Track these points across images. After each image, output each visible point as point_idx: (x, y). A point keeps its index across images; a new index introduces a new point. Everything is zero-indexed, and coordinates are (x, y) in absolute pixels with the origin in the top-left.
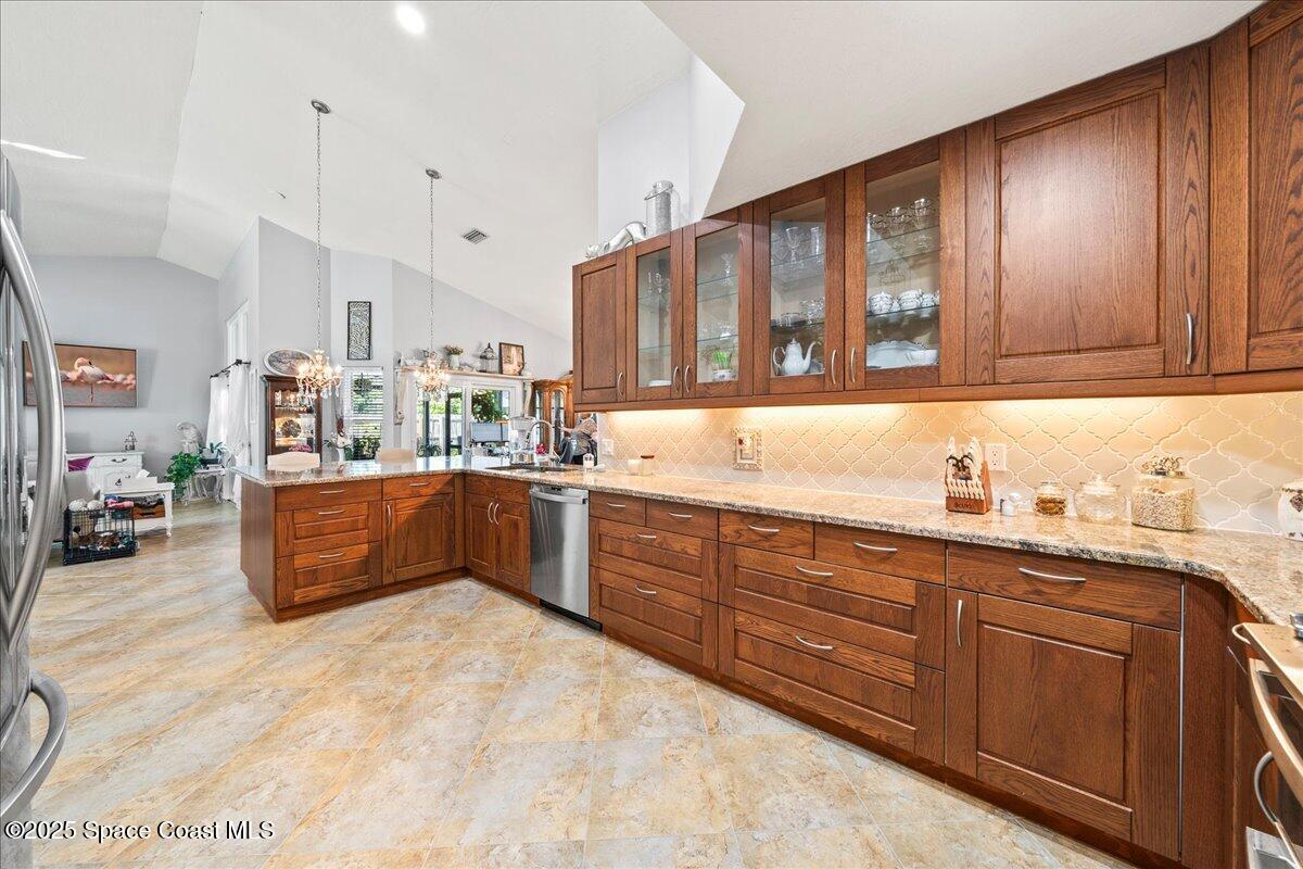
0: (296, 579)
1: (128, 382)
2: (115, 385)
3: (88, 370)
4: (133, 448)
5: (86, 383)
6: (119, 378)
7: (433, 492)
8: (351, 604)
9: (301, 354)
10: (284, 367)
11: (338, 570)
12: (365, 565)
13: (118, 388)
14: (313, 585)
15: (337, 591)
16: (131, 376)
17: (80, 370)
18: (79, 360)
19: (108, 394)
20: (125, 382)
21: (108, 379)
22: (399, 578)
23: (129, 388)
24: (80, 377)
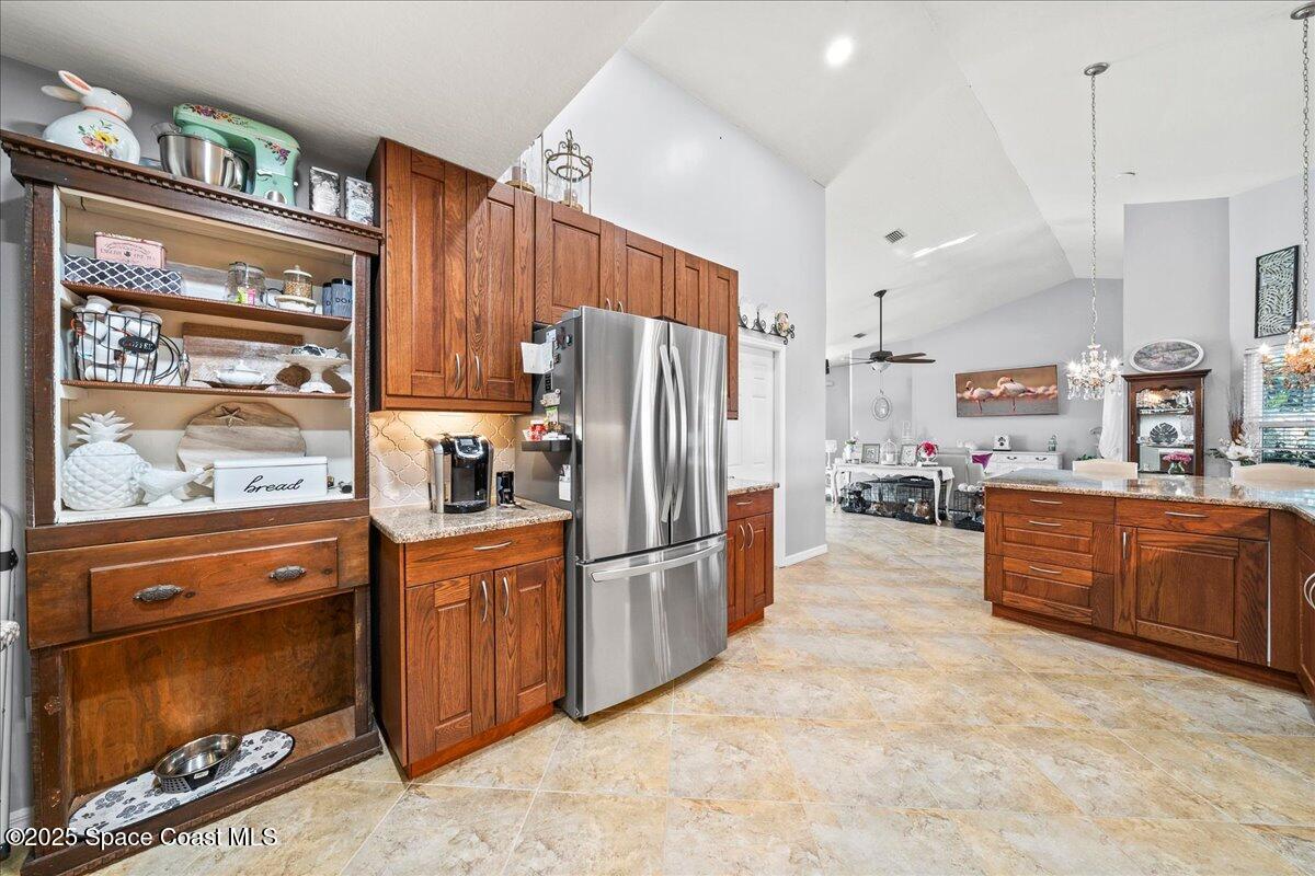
0: (1004, 580)
1: (1050, 392)
2: (1037, 396)
3: (1010, 386)
4: (1054, 449)
5: (1009, 397)
6: (1040, 390)
7: (1215, 530)
8: (1071, 635)
9: (1179, 344)
10: (1154, 363)
11: (1051, 589)
12: (1086, 596)
13: (1039, 398)
14: (1023, 593)
15: (1049, 611)
16: (1053, 387)
17: (1002, 387)
18: (1002, 379)
19: (1028, 404)
20: (1047, 393)
21: (1029, 391)
22: (1142, 633)
23: (1051, 397)
24: (1002, 393)
